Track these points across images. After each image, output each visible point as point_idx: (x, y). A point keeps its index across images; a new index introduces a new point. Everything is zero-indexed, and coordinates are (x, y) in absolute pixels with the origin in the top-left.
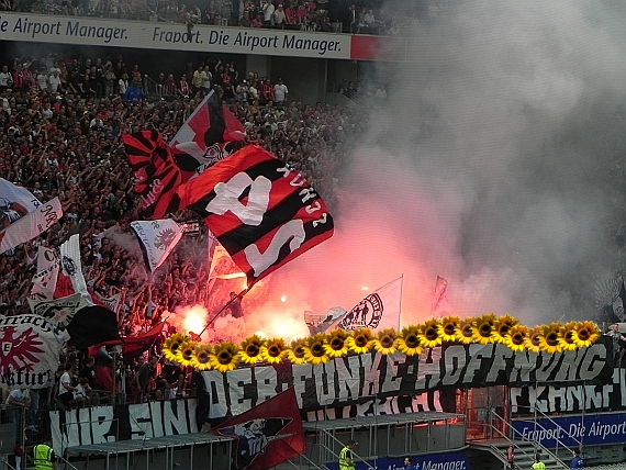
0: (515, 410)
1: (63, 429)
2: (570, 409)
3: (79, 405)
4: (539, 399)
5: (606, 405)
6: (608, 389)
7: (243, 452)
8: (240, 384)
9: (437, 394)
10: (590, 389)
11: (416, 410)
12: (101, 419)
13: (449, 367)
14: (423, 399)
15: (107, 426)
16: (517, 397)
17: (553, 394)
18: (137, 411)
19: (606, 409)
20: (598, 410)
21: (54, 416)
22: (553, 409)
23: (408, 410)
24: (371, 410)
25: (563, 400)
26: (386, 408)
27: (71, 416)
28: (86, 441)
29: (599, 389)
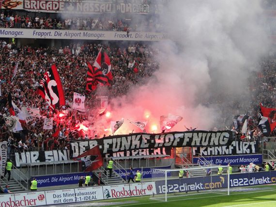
0: (194, 154)
1: (20, 158)
2: (216, 154)
3: (26, 151)
4: (204, 151)
5: (231, 153)
6: (231, 148)
7: (83, 166)
8: (84, 146)
9: (164, 149)
10: (224, 147)
11: (155, 154)
12: (34, 156)
13: (167, 141)
14: (159, 150)
15: (36, 157)
16: (196, 150)
17: (209, 149)
18: (47, 153)
19: (231, 154)
20: (227, 155)
21: (17, 154)
22: (209, 154)
23: (152, 154)
24: (138, 154)
25: (213, 151)
26: (144, 153)
27: (23, 154)
28: (29, 162)
29: (228, 148)
